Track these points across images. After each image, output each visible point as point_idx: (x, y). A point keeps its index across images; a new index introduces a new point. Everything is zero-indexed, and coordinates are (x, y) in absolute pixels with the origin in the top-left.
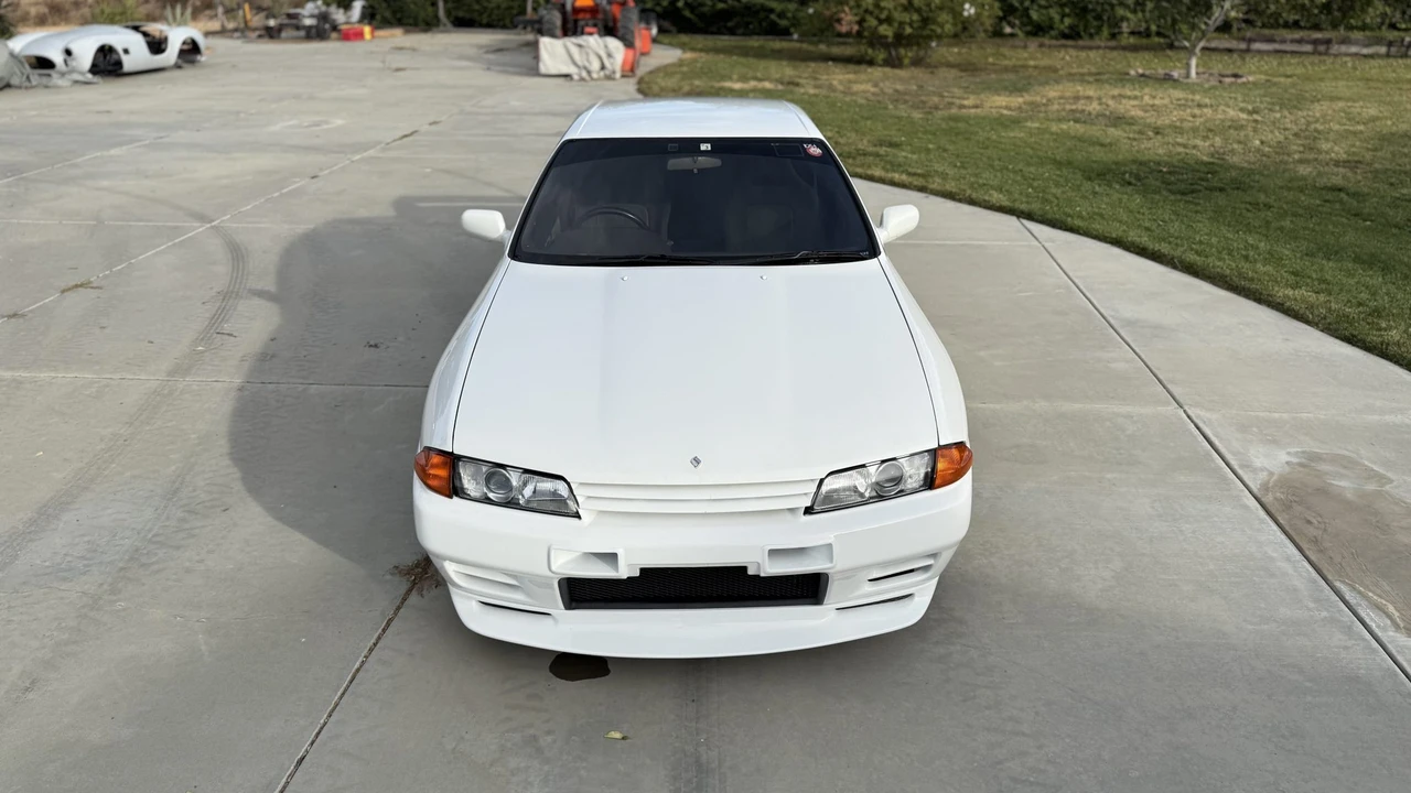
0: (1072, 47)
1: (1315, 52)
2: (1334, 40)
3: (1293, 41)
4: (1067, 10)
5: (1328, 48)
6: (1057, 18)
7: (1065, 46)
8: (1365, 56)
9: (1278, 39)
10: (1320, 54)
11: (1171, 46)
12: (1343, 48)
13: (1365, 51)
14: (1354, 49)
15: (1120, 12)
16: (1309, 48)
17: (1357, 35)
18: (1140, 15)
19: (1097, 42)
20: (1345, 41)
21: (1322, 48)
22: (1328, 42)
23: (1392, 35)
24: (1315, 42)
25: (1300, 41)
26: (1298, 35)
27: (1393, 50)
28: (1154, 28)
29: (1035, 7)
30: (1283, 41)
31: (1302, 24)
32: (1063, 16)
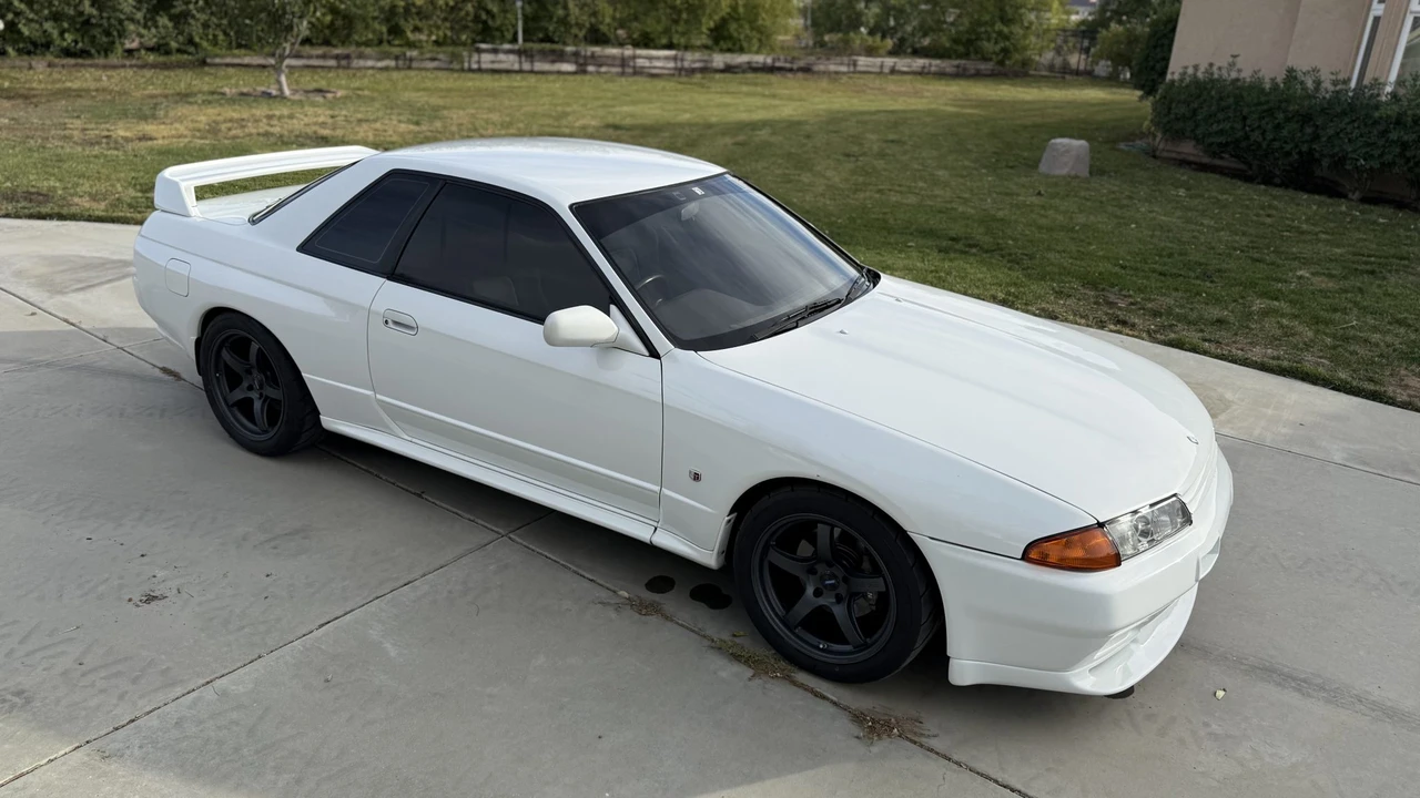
0: (91, 66)
1: (338, 67)
2: (353, 56)
3: (318, 57)
4: (66, 25)
5: (349, 64)
6: (55, 33)
7: (82, 65)
8: (381, 69)
9: (305, 54)
10: (344, 68)
11: (203, 63)
12: (362, 63)
13: (380, 64)
14: (370, 63)
15: (132, 27)
16: (332, 63)
17: (368, 51)
18: (153, 30)
19: (113, 59)
20: (361, 56)
21: (344, 63)
22: (347, 57)
23: (396, 50)
24: (337, 57)
25: (324, 57)
26: (319, 51)
27: (401, 63)
28: (174, 45)
29: (23, 21)
30: (310, 57)
31: (314, 41)
32: (62, 34)
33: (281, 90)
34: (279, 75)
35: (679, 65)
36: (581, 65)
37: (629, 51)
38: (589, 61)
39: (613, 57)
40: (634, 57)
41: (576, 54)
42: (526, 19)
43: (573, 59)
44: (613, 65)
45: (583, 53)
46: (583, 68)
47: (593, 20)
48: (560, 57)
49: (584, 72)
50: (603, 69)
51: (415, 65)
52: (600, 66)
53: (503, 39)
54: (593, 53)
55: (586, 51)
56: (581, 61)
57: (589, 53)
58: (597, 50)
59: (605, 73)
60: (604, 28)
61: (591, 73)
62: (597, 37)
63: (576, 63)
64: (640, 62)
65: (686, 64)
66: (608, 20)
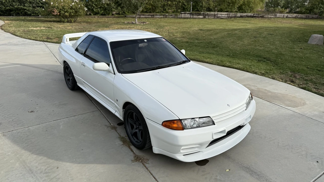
0: (105, 17)
1: (152, 17)
2: (155, 15)
3: (148, 15)
4: (102, 9)
5: (154, 17)
6: (100, 11)
7: (104, 17)
8: (160, 18)
9: (145, 15)
10: (153, 18)
11: (125, 17)
12: (156, 17)
13: (160, 17)
14: (158, 17)
15: (113, 9)
16: (150, 16)
17: (158, 14)
18: (117, 10)
19: (110, 16)
20: (156, 15)
21: (153, 16)
22: (153, 15)
23: (164, 14)
24: (151, 15)
25: (149, 15)
26: (148, 14)
27: (164, 16)
28: (121, 13)
29: (95, 8)
30: (146, 15)
31: (148, 12)
32: (101, 11)
33: (136, 22)
34: (136, 19)
35: (228, 16)
36: (204, 16)
37: (216, 13)
38: (207, 15)
39: (212, 14)
40: (217, 14)
41: (203, 14)
42: (193, 6)
43: (203, 15)
44: (212, 16)
45: (205, 14)
46: (205, 17)
47: (209, 6)
48: (200, 14)
49: (205, 18)
50: (210, 17)
51: (167, 17)
52: (209, 16)
53: (187, 11)
54: (207, 13)
55: (206, 13)
56: (205, 15)
57: (206, 14)
58: (209, 13)
59: (210, 18)
60: (211, 8)
61: (207, 18)
62: (209, 10)
63: (203, 16)
64: (219, 15)
65: (230, 16)
66: (212, 6)
